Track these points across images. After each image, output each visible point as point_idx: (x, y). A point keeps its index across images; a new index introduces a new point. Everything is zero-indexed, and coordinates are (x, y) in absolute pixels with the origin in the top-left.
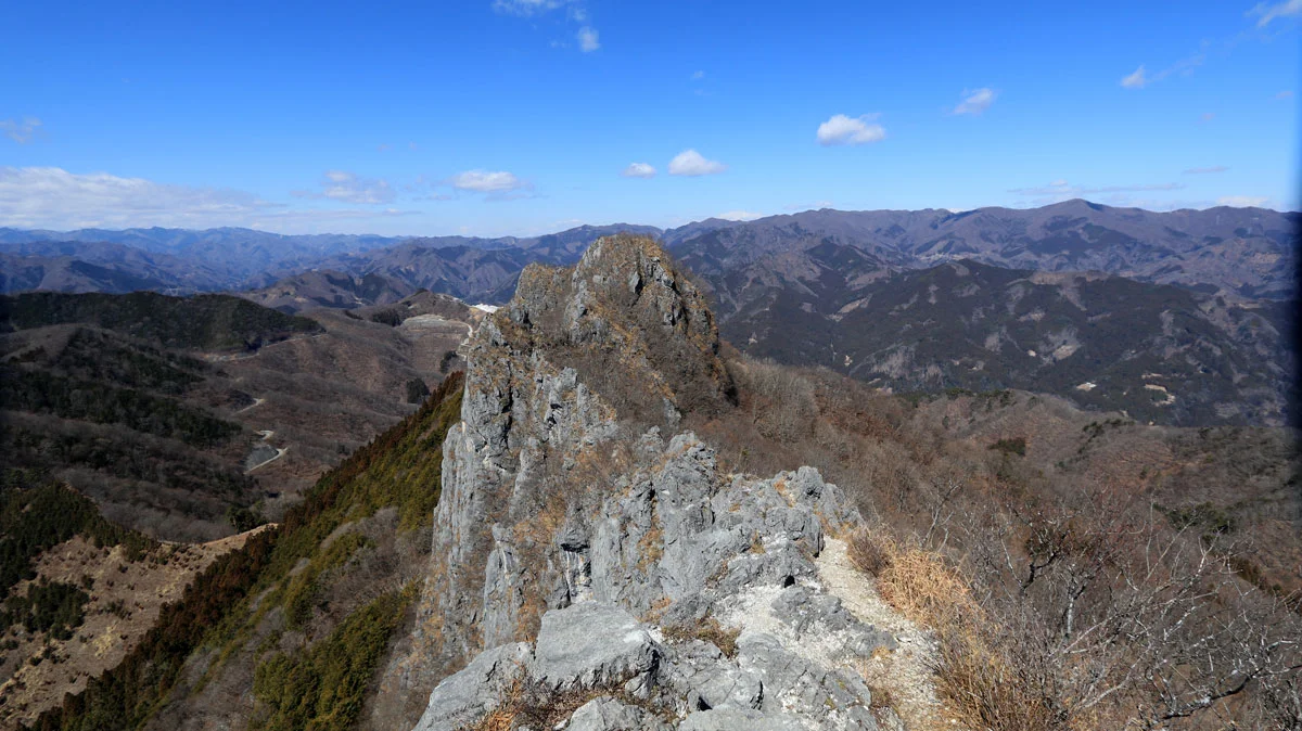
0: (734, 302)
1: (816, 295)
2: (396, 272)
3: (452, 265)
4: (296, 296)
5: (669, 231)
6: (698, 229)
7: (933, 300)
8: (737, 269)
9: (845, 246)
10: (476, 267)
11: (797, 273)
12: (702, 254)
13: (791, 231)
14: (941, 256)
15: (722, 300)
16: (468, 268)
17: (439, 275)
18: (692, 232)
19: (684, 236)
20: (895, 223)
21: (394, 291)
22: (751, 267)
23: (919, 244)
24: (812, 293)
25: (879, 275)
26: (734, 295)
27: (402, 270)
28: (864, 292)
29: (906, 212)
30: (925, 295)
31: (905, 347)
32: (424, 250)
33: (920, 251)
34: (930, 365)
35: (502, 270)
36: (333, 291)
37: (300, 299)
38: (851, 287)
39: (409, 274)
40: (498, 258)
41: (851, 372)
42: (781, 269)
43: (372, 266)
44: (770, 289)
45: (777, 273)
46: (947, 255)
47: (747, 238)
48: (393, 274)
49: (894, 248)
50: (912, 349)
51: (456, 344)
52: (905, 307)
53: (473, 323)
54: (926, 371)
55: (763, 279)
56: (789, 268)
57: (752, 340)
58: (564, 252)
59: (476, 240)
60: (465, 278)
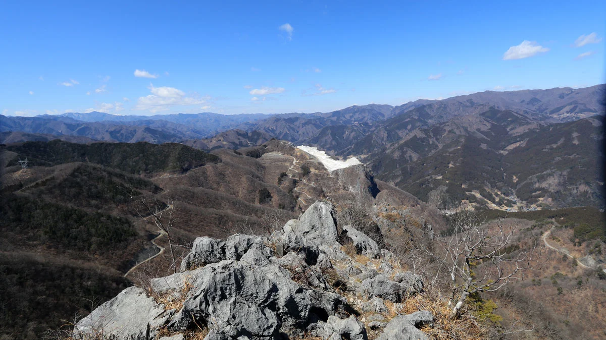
0: (437, 143)
1: (489, 139)
2: (267, 130)
3: (292, 126)
4: (223, 141)
5: (397, 107)
6: (412, 105)
7: (576, 142)
8: (438, 125)
9: (504, 111)
10: (303, 127)
11: (475, 127)
12: (416, 118)
13: (468, 104)
14: (568, 115)
15: (431, 142)
16: (299, 127)
17: (286, 130)
18: (409, 107)
19: (406, 109)
20: (534, 97)
21: (265, 139)
22: (447, 124)
23: (552, 108)
24: (486, 138)
25: (532, 127)
26: (437, 139)
27: (270, 129)
28: (522, 137)
29: (541, 90)
30: (569, 139)
31: (560, 172)
32: (280, 119)
33: (552, 112)
34: (580, 184)
35: (315, 128)
36: (239, 139)
37: (225, 143)
38: (511, 134)
39: (273, 131)
40: (313, 122)
41: (518, 187)
42: (466, 125)
43: (258, 127)
44: (460, 136)
45: (463, 127)
46: (573, 114)
47: (442, 109)
48: (266, 131)
49: (534, 111)
50: (565, 173)
51: (287, 168)
52: (555, 146)
53: (296, 156)
54: (577, 188)
55: (455, 130)
56: (471, 124)
57: (450, 165)
58: (344, 119)
59: (303, 114)
60: (298, 132)
